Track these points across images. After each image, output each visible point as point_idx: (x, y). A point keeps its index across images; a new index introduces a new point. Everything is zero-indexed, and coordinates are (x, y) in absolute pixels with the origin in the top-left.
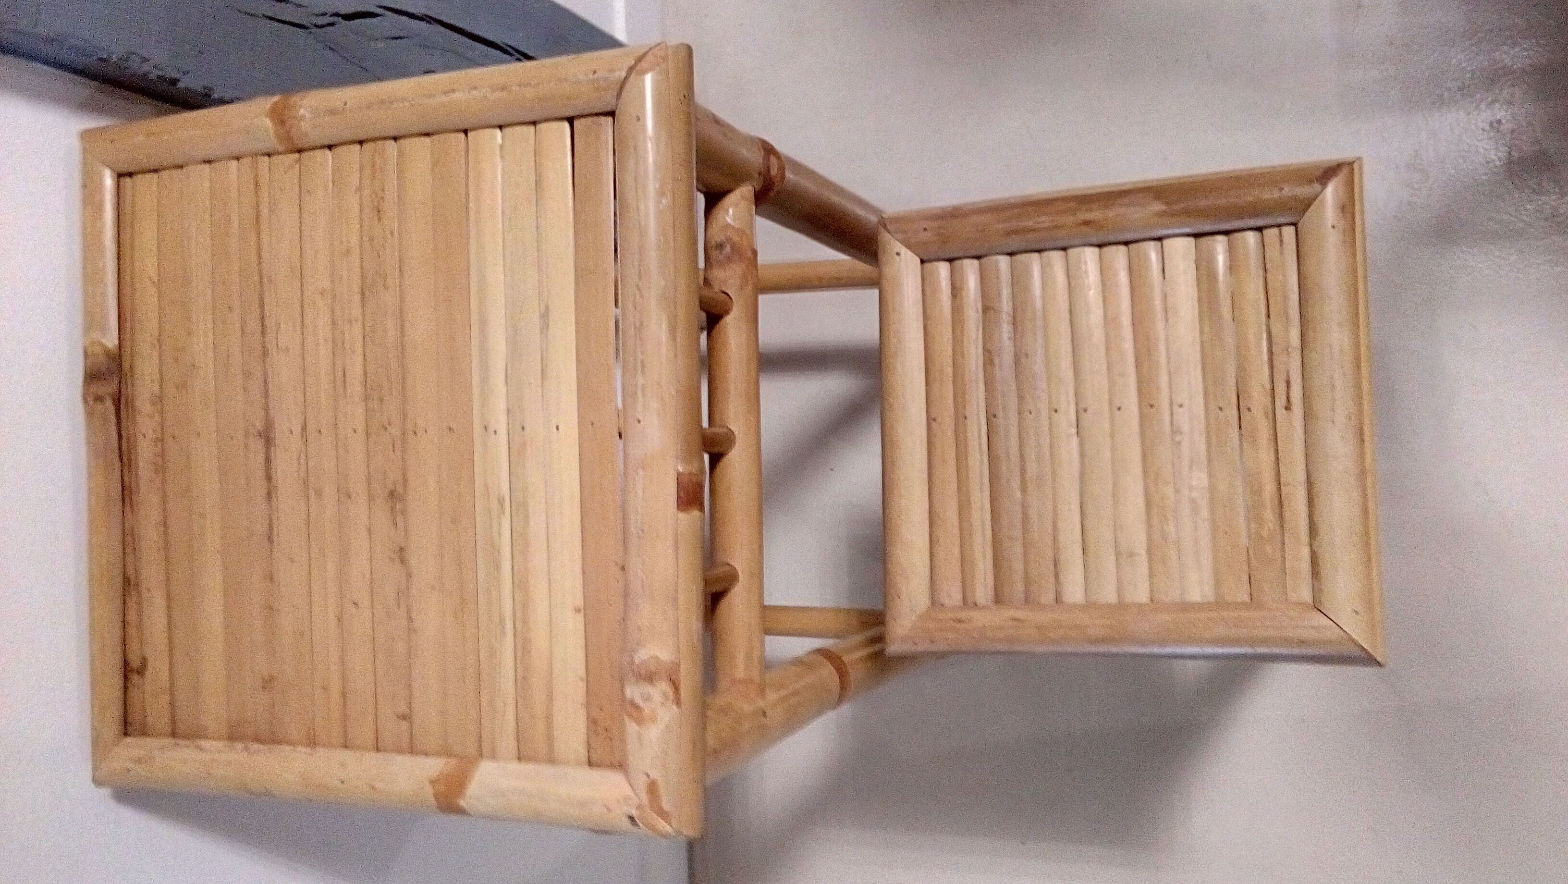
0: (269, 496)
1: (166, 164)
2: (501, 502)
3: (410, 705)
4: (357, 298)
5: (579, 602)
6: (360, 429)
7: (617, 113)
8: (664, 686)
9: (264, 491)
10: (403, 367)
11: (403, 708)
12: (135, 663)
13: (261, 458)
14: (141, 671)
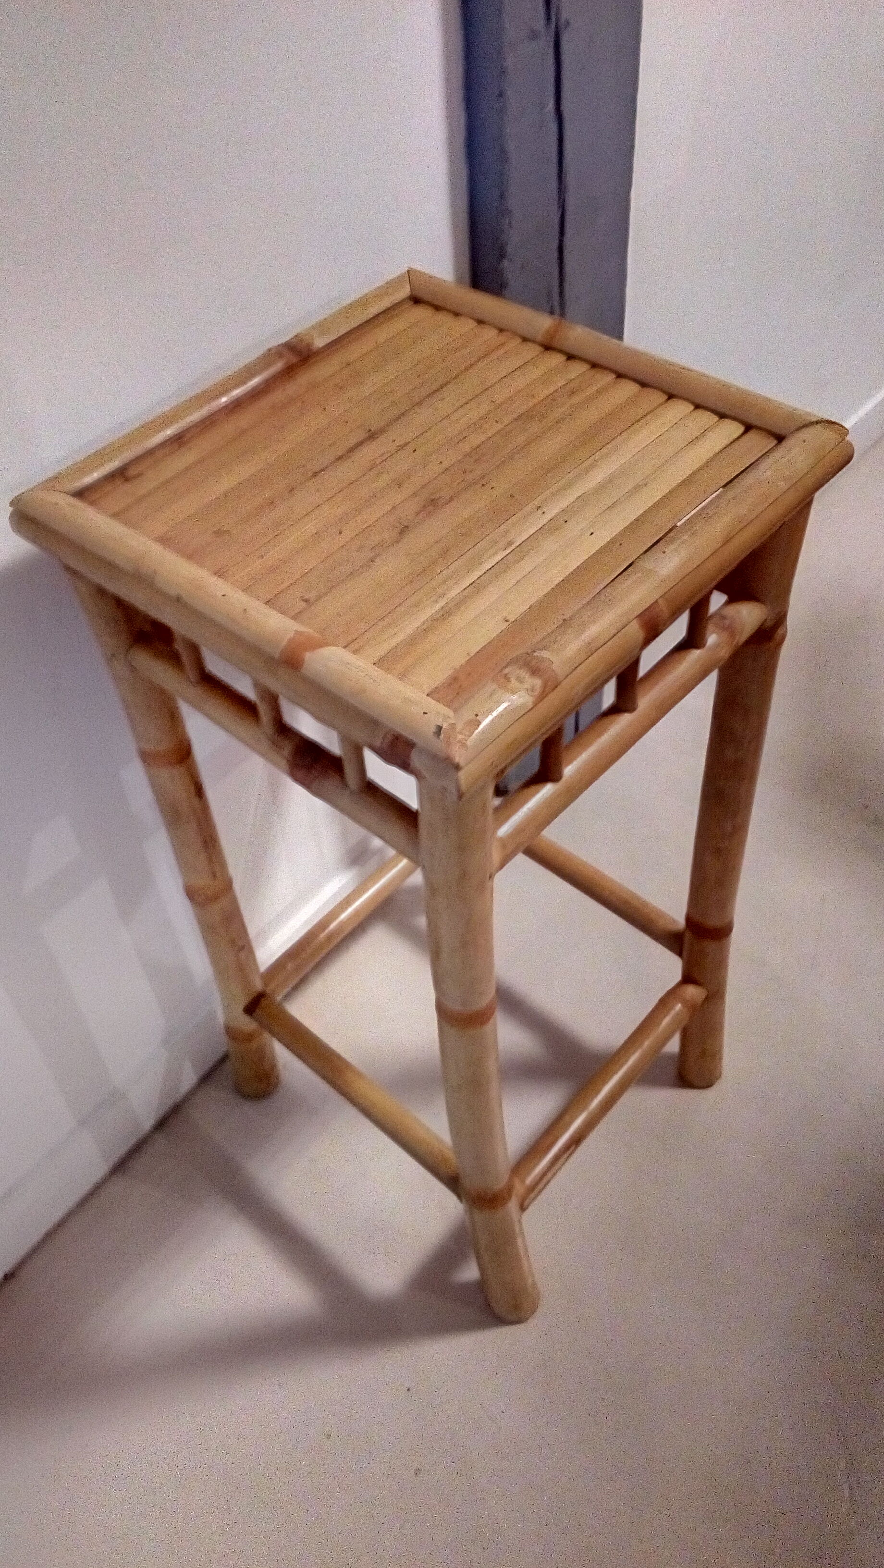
0: (340, 458)
1: (448, 307)
2: (510, 543)
3: (319, 598)
4: (515, 416)
5: (512, 618)
6: (445, 465)
7: (784, 443)
8: (538, 683)
9: (340, 453)
10: (511, 457)
11: (311, 596)
12: (132, 472)
13: (353, 441)
14: (127, 480)
